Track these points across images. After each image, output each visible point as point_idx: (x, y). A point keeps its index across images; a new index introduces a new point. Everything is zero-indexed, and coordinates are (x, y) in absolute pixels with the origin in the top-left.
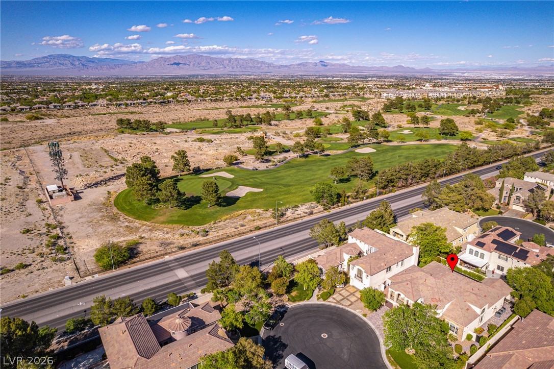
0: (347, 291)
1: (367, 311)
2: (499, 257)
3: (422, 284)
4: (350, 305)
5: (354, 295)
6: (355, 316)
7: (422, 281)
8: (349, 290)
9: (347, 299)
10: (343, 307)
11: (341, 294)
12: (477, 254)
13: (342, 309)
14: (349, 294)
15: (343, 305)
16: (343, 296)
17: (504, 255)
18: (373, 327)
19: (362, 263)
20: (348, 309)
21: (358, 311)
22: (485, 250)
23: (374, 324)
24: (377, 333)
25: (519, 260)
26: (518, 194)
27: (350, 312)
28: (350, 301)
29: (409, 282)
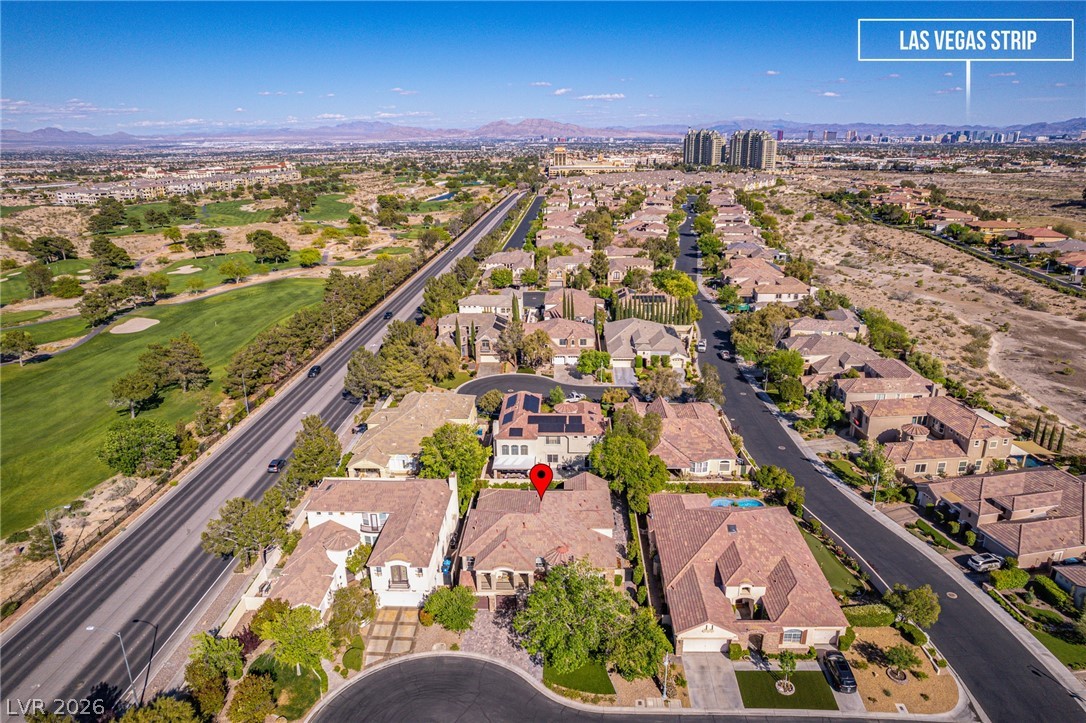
0: (382, 623)
1: (452, 636)
2: (548, 442)
3: (523, 533)
4: (413, 646)
5: (402, 624)
6: (439, 660)
7: (520, 529)
8: (386, 620)
9: (398, 639)
10: (403, 658)
11: (377, 638)
12: (515, 451)
13: (406, 664)
14: (391, 627)
15: (400, 655)
16: (385, 638)
17: (553, 436)
18: (486, 658)
19: (395, 551)
20: (417, 655)
21: (435, 647)
22: (526, 438)
23: (482, 651)
24: (502, 663)
25: (575, 434)
26: (485, 337)
27: (424, 659)
28: (405, 639)
29: (504, 542)
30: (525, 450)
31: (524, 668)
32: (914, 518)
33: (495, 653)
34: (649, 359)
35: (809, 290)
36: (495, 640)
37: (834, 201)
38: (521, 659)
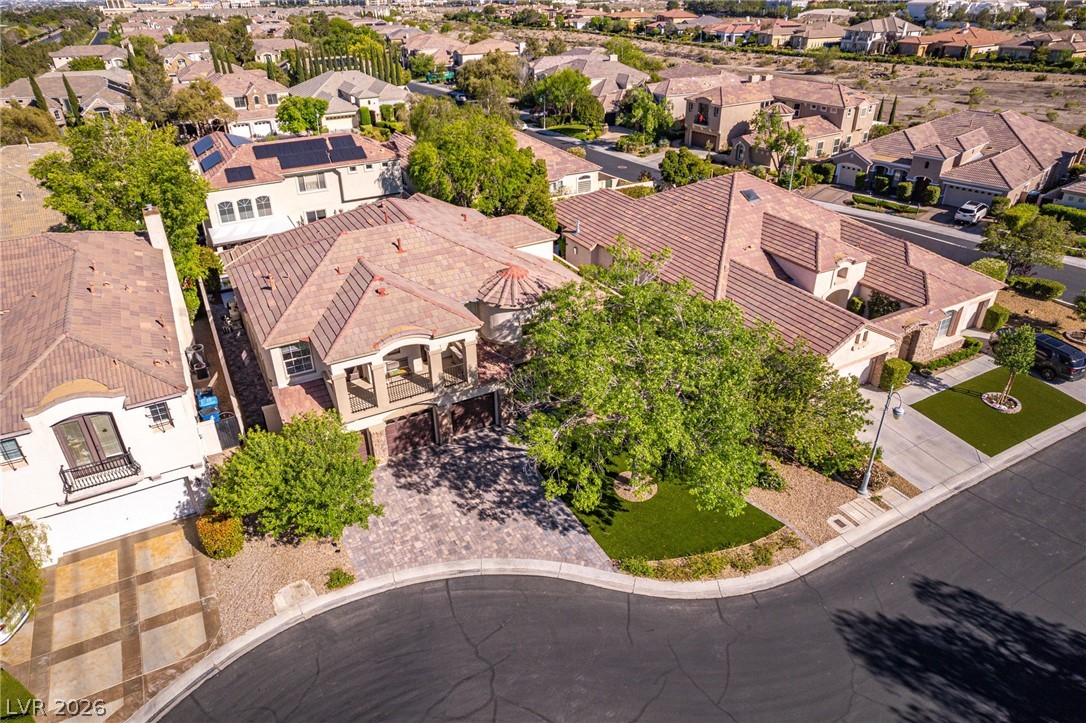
0: (76, 601)
1: (311, 553)
2: (303, 187)
4: (211, 626)
5: (148, 577)
6: (311, 629)
8: (86, 586)
9: (153, 623)
10: (197, 672)
11: (77, 650)
12: (245, 207)
13: (213, 684)
14: (114, 600)
15: (181, 669)
16: (104, 640)
20: (238, 645)
21: (280, 600)
23: (417, 559)
24: (490, 566)
25: (351, 163)
27: (268, 645)
28: (176, 615)
29: (376, 284)
30: (264, 204)
31: (548, 557)
32: (849, 196)
33: (452, 552)
34: (378, 112)
35: (518, 48)
36: (432, 522)
37: (460, 20)
38: (526, 539)
